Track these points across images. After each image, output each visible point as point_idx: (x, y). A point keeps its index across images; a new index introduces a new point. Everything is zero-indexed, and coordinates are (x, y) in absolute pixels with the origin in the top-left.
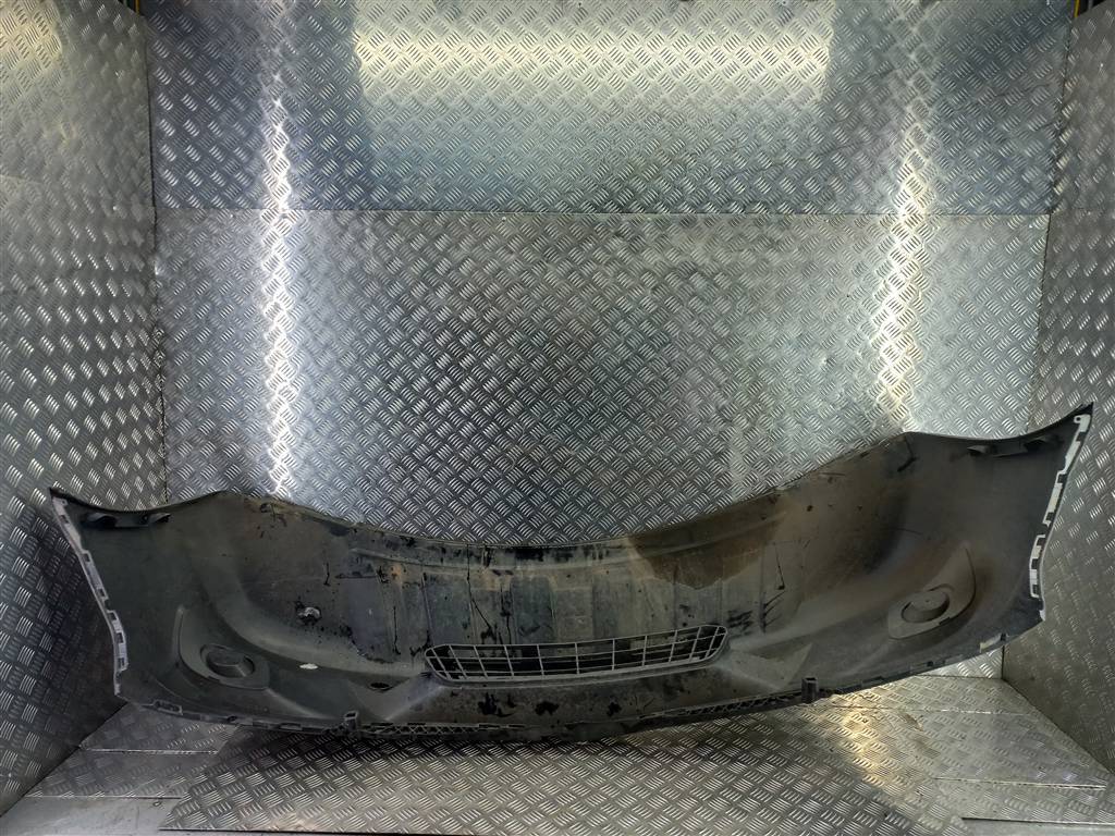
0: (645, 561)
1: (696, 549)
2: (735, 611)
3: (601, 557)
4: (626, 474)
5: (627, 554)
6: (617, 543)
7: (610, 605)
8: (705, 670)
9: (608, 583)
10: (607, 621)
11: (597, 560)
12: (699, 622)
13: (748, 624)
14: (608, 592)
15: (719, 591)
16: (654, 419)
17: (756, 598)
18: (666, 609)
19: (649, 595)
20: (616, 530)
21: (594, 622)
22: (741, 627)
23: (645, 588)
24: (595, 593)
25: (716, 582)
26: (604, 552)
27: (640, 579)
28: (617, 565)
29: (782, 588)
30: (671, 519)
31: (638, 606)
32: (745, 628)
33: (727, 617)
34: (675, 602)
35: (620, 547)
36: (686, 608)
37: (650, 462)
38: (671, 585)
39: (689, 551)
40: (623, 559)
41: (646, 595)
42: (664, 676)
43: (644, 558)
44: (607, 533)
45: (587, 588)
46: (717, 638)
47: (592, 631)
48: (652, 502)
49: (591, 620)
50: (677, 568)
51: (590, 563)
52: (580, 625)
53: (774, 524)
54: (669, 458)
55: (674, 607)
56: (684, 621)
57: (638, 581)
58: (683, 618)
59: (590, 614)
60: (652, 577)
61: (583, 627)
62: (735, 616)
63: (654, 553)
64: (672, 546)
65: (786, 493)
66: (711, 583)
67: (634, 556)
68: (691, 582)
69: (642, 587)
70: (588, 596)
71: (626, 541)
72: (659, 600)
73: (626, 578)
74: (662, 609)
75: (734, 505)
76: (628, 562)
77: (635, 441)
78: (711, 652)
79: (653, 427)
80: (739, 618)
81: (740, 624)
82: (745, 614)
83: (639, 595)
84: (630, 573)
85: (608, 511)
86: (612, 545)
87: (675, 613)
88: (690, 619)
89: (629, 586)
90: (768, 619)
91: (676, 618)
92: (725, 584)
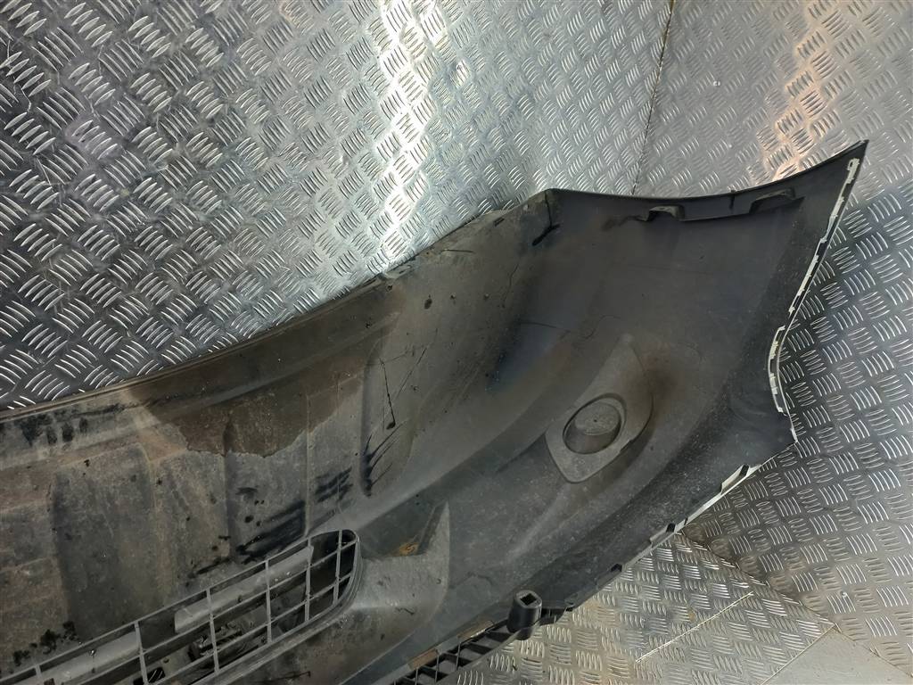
0: (169, 426)
1: (264, 389)
2: (326, 475)
3: (68, 436)
4: (115, 259)
5: (126, 421)
6: (106, 401)
7: (100, 524)
8: (336, 626)
9: (90, 483)
10: (95, 556)
11: (61, 444)
12: (270, 507)
13: (345, 489)
14: (92, 501)
15: (303, 449)
16: (172, 142)
17: (356, 448)
18: (213, 500)
19: (179, 486)
20: (96, 375)
21: (65, 566)
22: (336, 497)
23: (169, 475)
24: (59, 508)
25: (298, 438)
26: (75, 424)
27: (157, 462)
28: (107, 444)
29: (392, 425)
30: (214, 340)
31: (158, 509)
32: (341, 498)
33: (316, 487)
34: (229, 484)
35: (113, 409)
36: (249, 492)
37: (167, 233)
38: (219, 458)
39: (252, 394)
40: (119, 431)
41: (173, 486)
42: (260, 668)
43: (165, 421)
44: (78, 384)
45: (39, 505)
46: (343, 553)
47: (59, 584)
48: (175, 313)
49: (55, 562)
50: (229, 427)
51: (41, 452)
52: (28, 579)
53: (383, 332)
54: (206, 226)
55: (228, 495)
56: (248, 513)
57: (153, 464)
58: (245, 508)
59: (50, 551)
60: (183, 451)
61: (35, 581)
62: (327, 481)
63: (184, 408)
64: (221, 390)
65: (399, 283)
66: (289, 441)
67: (144, 421)
68: (257, 446)
69: (163, 475)
70: (45, 517)
71: (125, 397)
72: (199, 489)
73: (129, 465)
74: (205, 503)
75: (322, 306)
76: (135, 434)
77: (131, 187)
78: (343, 586)
79: (172, 161)
80: (331, 485)
81: (334, 492)
82: (341, 475)
83: (159, 490)
84: (136, 454)
85: (75, 338)
86: (94, 407)
87: (229, 504)
88: (257, 508)
89: (138, 478)
90: (373, 477)
91: (232, 511)
92: (310, 437)
